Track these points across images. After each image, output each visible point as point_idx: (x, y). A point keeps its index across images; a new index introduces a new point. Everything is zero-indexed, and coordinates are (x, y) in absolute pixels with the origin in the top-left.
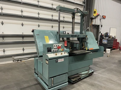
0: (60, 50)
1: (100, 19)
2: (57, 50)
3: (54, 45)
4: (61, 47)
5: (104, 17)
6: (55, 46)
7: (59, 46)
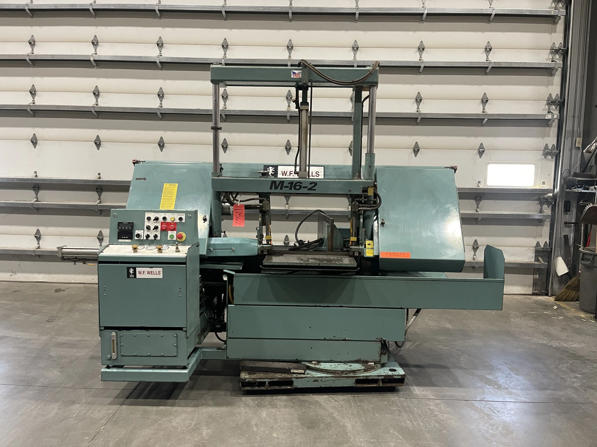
0: (172, 236)
2: (156, 236)
3: (147, 215)
4: (176, 224)
6: (149, 219)
7: (168, 220)
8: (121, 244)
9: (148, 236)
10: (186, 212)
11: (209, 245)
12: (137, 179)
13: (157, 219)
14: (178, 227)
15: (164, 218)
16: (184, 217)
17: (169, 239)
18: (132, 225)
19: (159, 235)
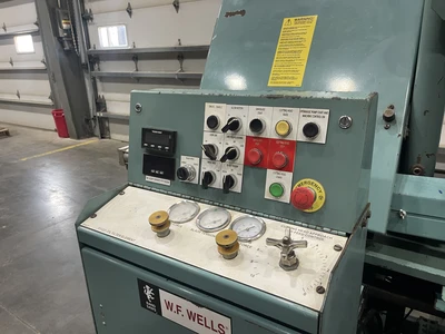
0: (278, 189)
3: (209, 110)
4: (292, 146)
6: (213, 122)
7: (270, 132)
8: (151, 187)
9: (209, 177)
10: (334, 104)
11: (397, 199)
12: (228, 14)
13: (234, 126)
14: (298, 160)
15: (257, 125)
16: (323, 124)
17: (267, 196)
18: (172, 138)
19: (239, 179)
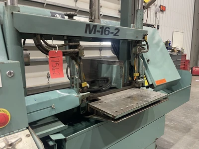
1: (156, 13)
5: (162, 9)
